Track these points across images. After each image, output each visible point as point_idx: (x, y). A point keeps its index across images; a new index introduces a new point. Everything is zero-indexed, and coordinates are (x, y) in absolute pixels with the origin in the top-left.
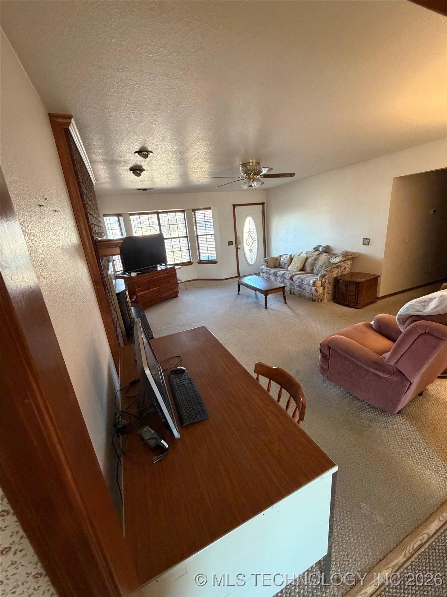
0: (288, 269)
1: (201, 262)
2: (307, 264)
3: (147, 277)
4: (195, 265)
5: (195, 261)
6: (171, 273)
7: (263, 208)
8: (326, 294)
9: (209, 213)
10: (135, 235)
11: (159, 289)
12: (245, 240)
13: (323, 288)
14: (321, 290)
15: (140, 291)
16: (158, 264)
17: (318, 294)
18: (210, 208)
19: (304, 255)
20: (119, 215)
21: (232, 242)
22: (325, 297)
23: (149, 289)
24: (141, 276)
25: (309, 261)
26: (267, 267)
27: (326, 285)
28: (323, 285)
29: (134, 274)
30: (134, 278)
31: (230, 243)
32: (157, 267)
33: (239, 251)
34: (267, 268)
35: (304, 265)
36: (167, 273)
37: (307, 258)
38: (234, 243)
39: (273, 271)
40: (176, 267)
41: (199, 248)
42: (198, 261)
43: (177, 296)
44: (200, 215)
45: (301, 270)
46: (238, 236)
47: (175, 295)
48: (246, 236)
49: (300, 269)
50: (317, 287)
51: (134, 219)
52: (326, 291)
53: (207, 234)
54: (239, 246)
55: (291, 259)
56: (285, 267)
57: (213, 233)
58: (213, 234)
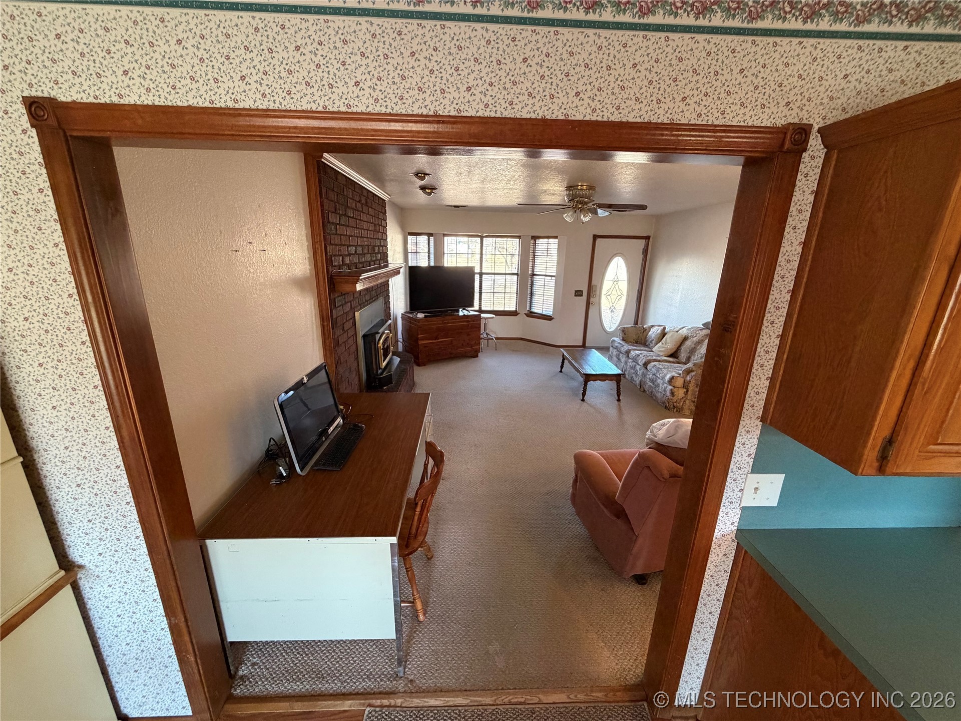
0: (654, 350)
1: (531, 314)
2: (683, 348)
3: (437, 322)
4: (522, 317)
5: (523, 312)
6: (474, 323)
7: (647, 245)
8: (687, 402)
9: (554, 243)
10: (446, 265)
11: (451, 341)
12: (604, 291)
13: (685, 390)
14: (681, 393)
15: (423, 339)
16: (461, 307)
17: (675, 399)
18: (556, 237)
19: (684, 332)
20: (430, 235)
21: (582, 291)
22: (686, 407)
23: (436, 338)
24: (429, 319)
25: (688, 343)
26: (623, 340)
27: (691, 388)
28: (686, 386)
29: (421, 316)
30: (420, 320)
31: (578, 293)
32: (458, 311)
33: (591, 306)
34: (621, 342)
35: (678, 349)
36: (468, 321)
37: (685, 339)
38: (585, 294)
39: (626, 347)
40: (483, 315)
41: (532, 294)
42: (526, 312)
43: (477, 356)
44: (542, 244)
45: (671, 356)
46: (593, 283)
47: (474, 354)
48: (607, 285)
49: (669, 354)
50: (674, 387)
51: (450, 243)
52: (689, 397)
53: (547, 274)
54: (592, 300)
55: (663, 334)
56: (651, 345)
57: (554, 274)
58: (554, 276)
